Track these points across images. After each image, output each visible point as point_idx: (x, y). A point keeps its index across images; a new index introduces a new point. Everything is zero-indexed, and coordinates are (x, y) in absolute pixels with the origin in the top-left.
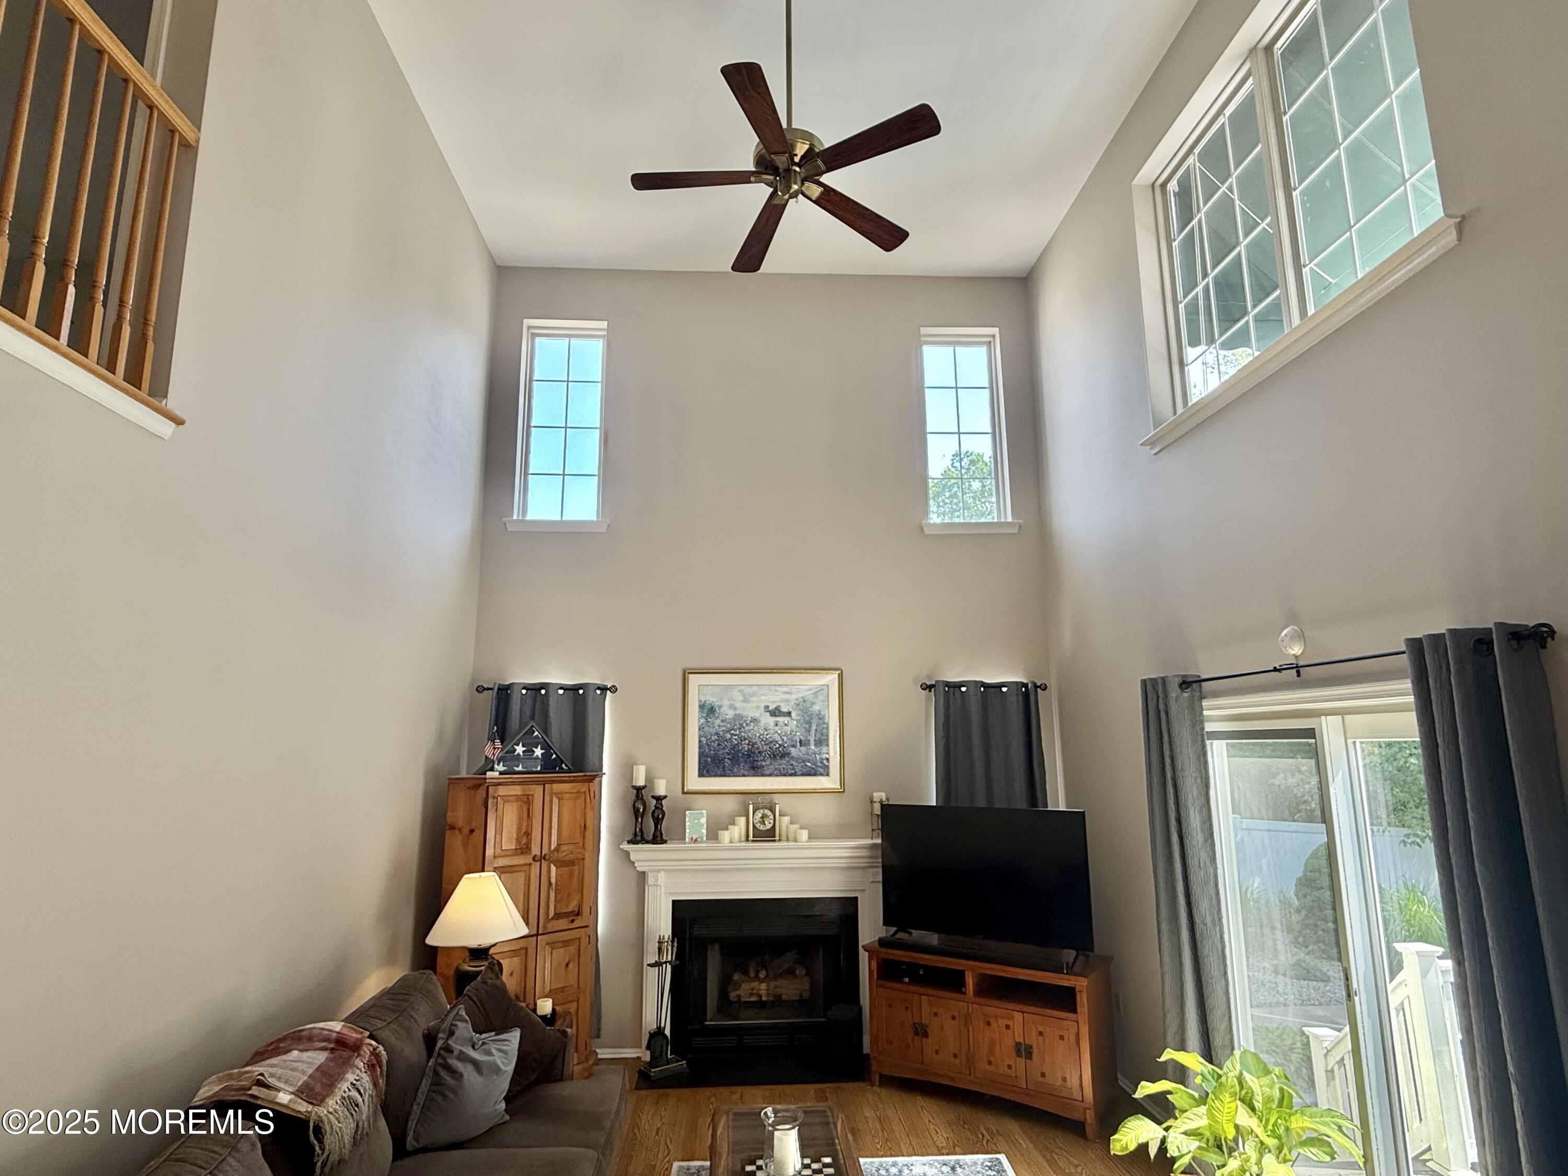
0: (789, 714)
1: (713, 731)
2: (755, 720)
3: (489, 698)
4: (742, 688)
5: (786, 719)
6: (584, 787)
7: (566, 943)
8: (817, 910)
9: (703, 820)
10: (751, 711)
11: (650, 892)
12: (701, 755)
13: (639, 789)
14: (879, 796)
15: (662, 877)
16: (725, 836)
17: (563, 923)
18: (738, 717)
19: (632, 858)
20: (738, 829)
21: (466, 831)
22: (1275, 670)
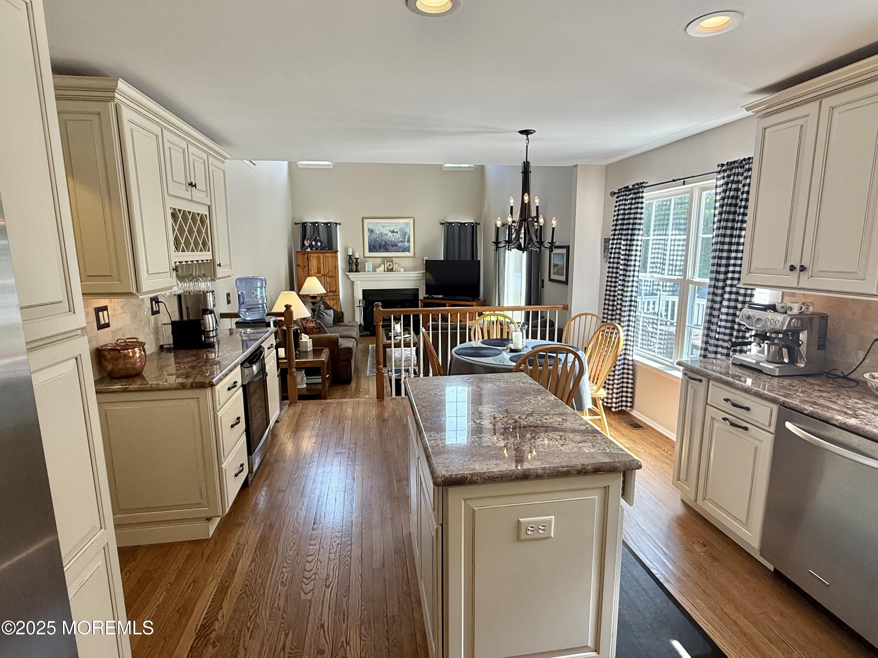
0: (397, 232)
1: (373, 238)
2: (386, 234)
3: (300, 226)
4: (382, 224)
5: (396, 234)
6: (334, 255)
7: (333, 299)
8: (407, 292)
9: (371, 265)
10: (385, 231)
11: (355, 287)
12: (369, 246)
13: (350, 256)
14: (426, 258)
15: (359, 282)
16: (378, 270)
17: (331, 294)
18: (381, 233)
19: (350, 276)
20: (382, 268)
21: (303, 266)
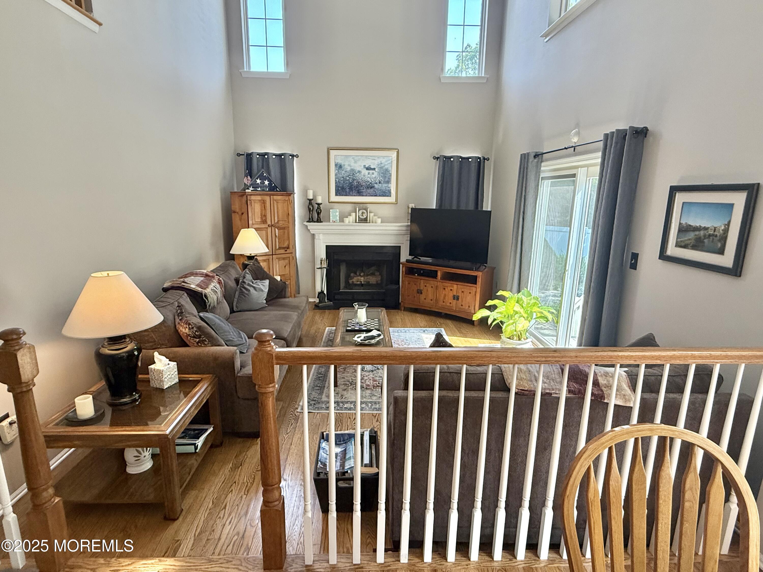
0: (374, 169)
1: (341, 176)
2: (359, 172)
3: (243, 158)
4: (354, 157)
5: (374, 171)
6: (287, 198)
7: (284, 259)
8: (385, 251)
9: (338, 214)
10: (359, 166)
11: (316, 242)
12: (337, 186)
13: (310, 200)
14: (412, 205)
15: (321, 236)
16: (347, 220)
17: (282, 251)
18: (352, 170)
19: (309, 228)
20: (352, 218)
21: (240, 213)
22: (566, 148)
